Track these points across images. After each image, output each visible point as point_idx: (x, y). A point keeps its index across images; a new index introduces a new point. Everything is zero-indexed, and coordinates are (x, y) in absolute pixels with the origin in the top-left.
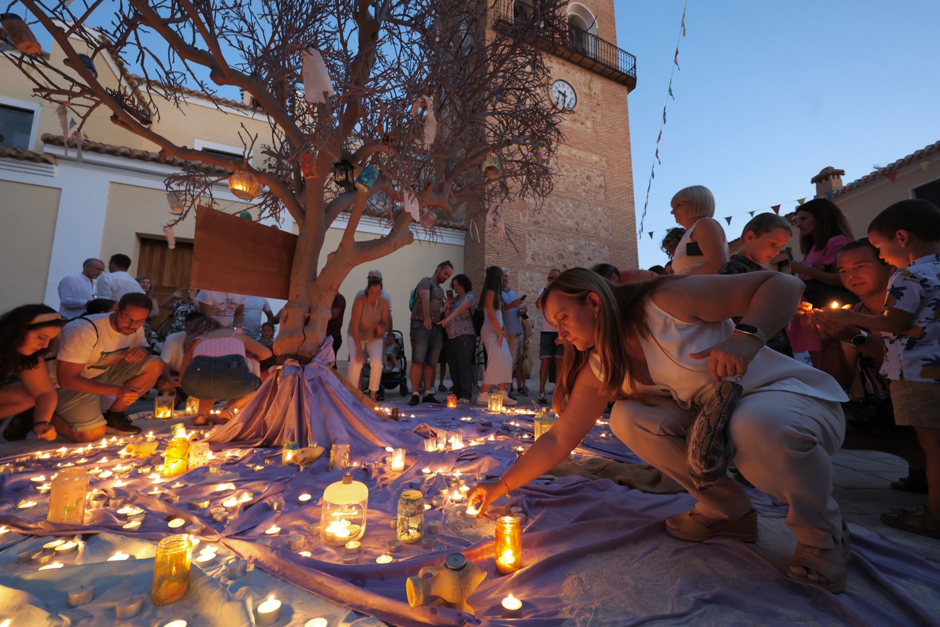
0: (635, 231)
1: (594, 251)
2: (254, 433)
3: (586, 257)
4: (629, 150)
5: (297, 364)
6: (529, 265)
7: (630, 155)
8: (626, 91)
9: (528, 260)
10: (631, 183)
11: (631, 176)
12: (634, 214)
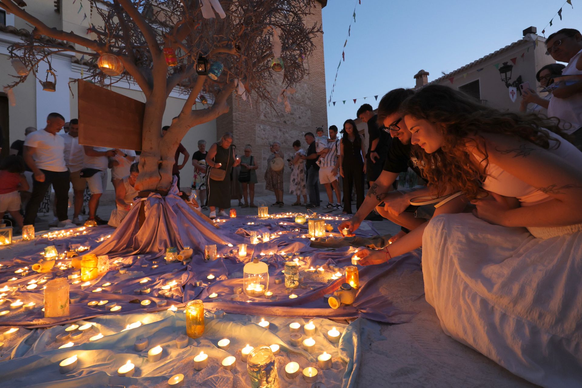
0: (325, 101)
1: (302, 113)
2: (125, 246)
3: (297, 116)
4: (323, 47)
5: (159, 196)
6: (263, 120)
7: (323, 51)
8: (321, 6)
9: (262, 117)
10: (323, 69)
11: (324, 65)
12: (325, 90)
